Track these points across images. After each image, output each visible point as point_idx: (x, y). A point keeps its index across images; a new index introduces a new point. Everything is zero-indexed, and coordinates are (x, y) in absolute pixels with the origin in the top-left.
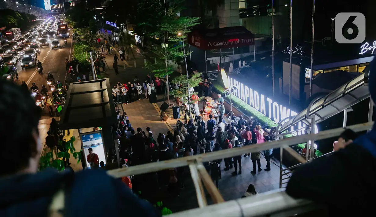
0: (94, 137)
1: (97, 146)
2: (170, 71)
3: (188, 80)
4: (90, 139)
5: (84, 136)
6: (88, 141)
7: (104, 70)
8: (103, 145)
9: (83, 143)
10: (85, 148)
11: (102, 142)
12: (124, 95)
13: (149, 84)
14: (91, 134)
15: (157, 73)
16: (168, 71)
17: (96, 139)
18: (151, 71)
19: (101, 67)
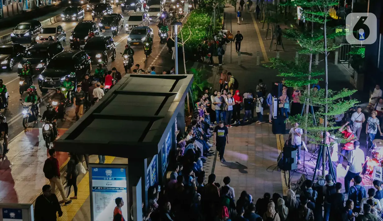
0: (113, 174)
1: (116, 192)
2: (315, 78)
3: (327, 98)
4: (106, 176)
5: (96, 170)
6: (103, 179)
7: (221, 62)
8: (127, 192)
9: (93, 181)
10: (94, 191)
11: (125, 187)
12: (227, 109)
13: (276, 97)
14: (108, 168)
15: (288, 78)
16: (312, 78)
17: (115, 179)
18: (278, 74)
19: (216, 55)
